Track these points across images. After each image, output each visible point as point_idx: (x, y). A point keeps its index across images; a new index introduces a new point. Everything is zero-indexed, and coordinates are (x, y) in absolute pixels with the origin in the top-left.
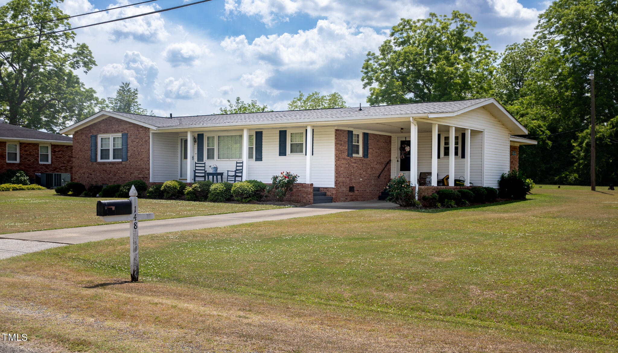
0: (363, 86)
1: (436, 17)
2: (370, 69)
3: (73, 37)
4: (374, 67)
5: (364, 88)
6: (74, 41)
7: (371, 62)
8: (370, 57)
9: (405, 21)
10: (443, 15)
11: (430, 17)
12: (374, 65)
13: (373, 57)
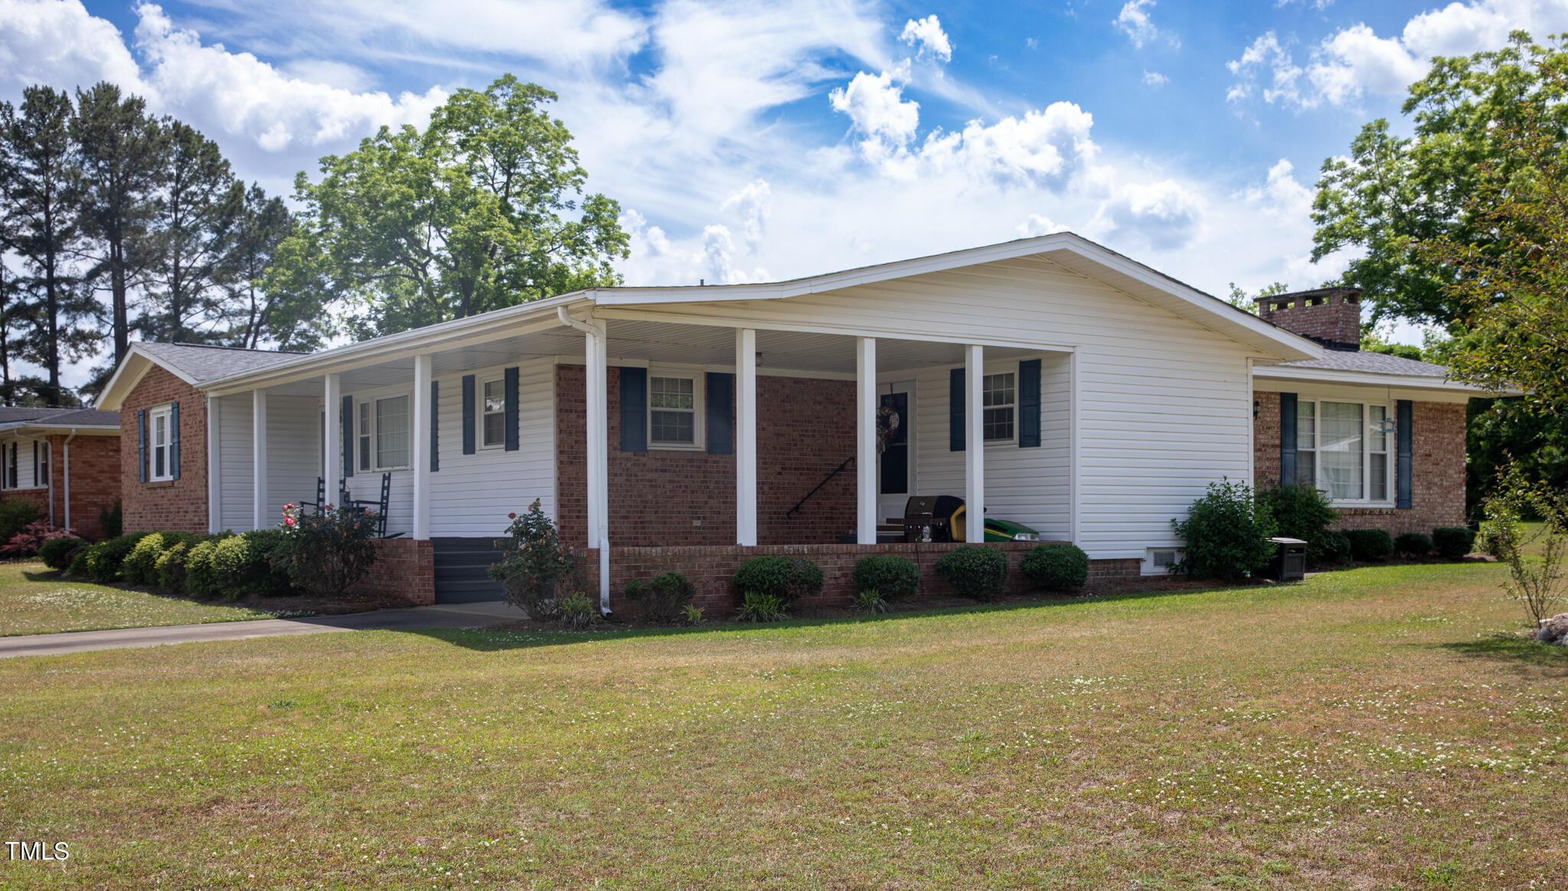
0: (1311, 256)
1: (1529, 40)
2: (1333, 208)
3: (580, 181)
4: (1346, 201)
5: (1314, 260)
6: (579, 190)
7: (1335, 187)
8: (1330, 174)
9: (1442, 65)
10: (1558, 35)
11: (1512, 45)
12: (1345, 195)
13: (1339, 172)
